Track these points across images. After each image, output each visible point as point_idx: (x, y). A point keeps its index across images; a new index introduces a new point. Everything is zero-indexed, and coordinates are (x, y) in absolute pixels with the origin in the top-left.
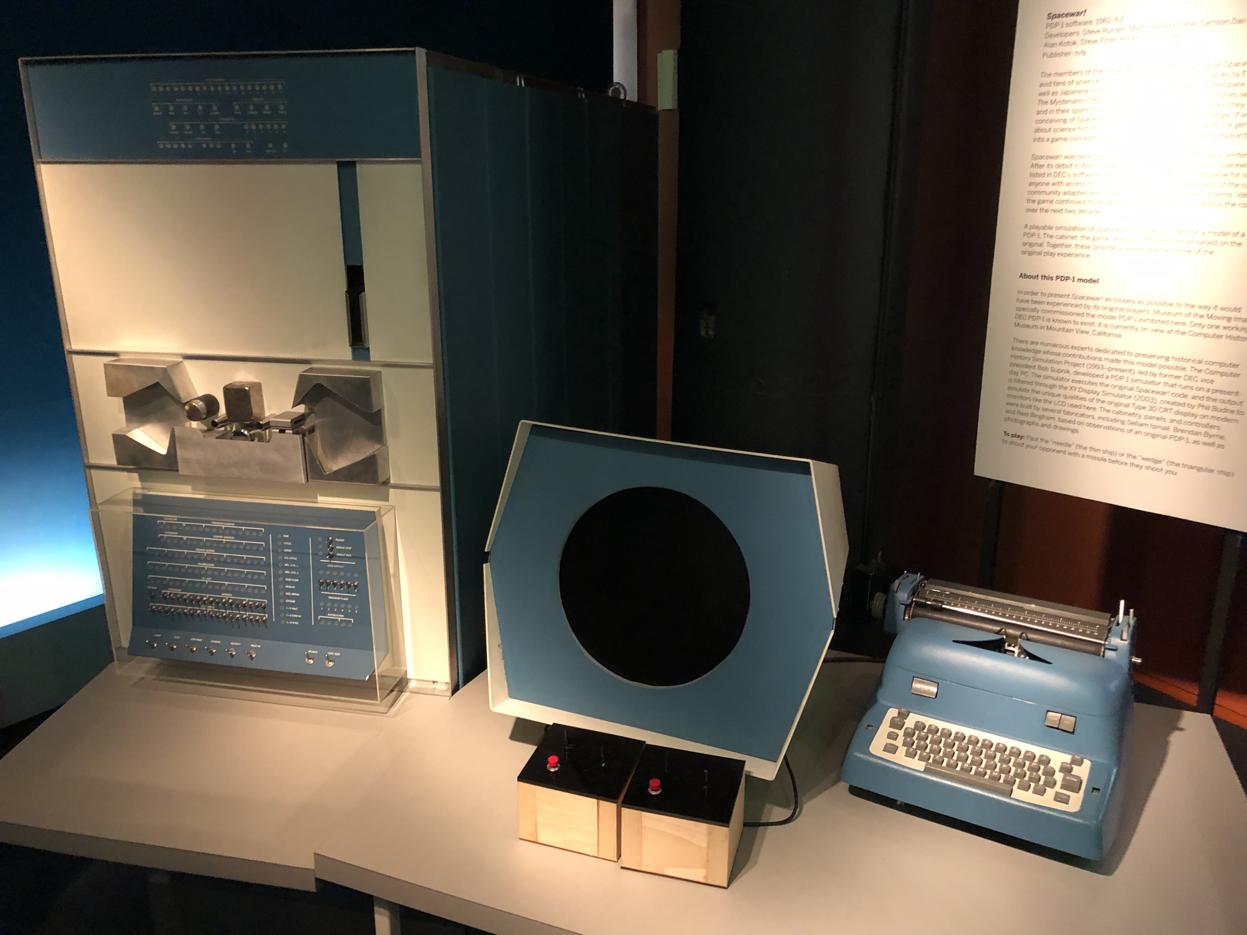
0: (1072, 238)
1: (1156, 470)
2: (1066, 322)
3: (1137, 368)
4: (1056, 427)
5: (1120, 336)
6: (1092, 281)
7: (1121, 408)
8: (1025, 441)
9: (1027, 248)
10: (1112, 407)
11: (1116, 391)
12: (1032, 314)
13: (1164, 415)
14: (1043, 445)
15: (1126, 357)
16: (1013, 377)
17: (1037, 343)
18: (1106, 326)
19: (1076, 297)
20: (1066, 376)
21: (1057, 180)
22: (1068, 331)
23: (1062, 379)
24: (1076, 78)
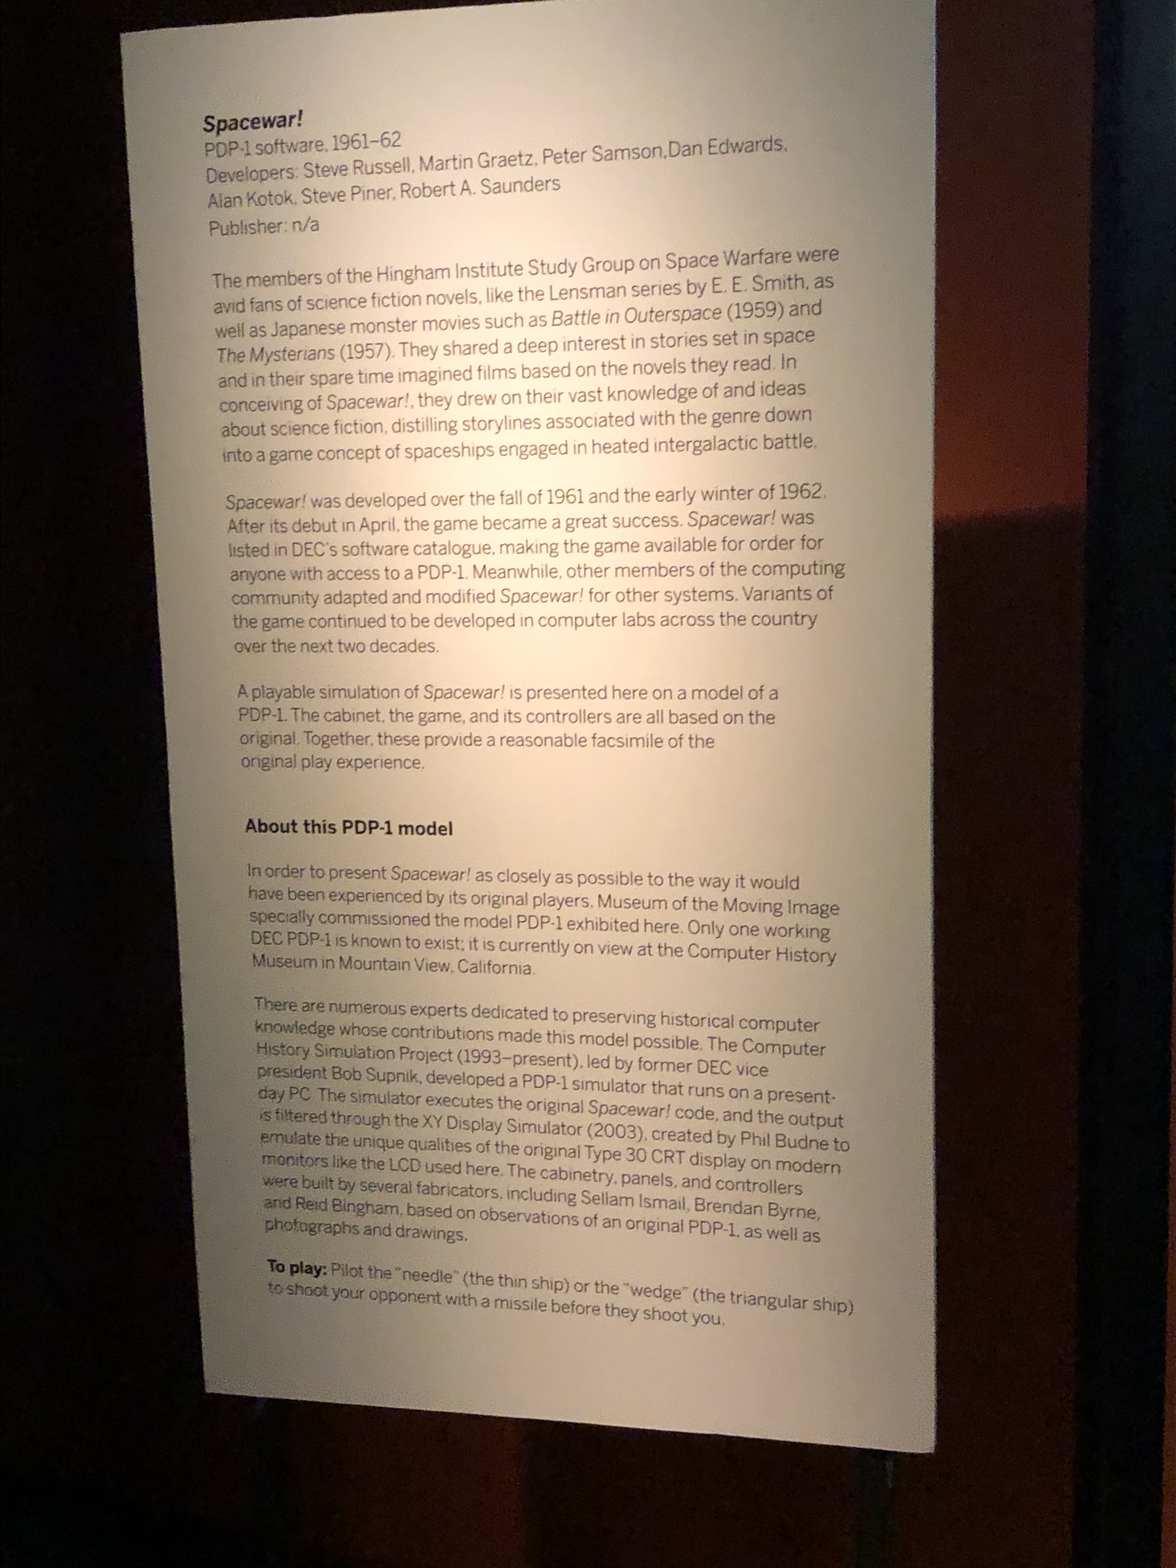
0: (368, 717)
1: (672, 1316)
2: (385, 943)
3: (583, 1051)
4: (404, 1232)
5: (528, 970)
6: (434, 829)
7: (561, 1162)
8: (331, 1280)
9: (253, 750)
10: (537, 1162)
11: (541, 1117)
12: (296, 928)
13: (667, 1169)
14: (381, 1284)
15: (551, 1024)
16: (271, 1105)
17: (320, 1006)
18: (489, 945)
19: (402, 875)
20: (408, 1088)
21: (302, 563)
22: (396, 966)
23: (400, 1098)
24: (309, 291)
